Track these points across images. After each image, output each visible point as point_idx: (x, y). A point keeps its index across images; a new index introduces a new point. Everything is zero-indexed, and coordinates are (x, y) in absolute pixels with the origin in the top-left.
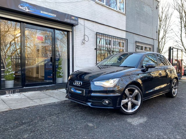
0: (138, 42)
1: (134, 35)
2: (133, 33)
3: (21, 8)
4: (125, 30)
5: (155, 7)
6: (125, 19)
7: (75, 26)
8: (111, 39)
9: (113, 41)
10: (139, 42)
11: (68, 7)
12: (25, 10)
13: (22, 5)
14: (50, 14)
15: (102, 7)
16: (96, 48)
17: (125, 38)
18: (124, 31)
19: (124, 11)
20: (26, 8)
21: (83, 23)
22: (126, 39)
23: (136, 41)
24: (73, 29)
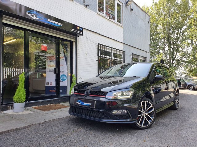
0: (134, 54)
1: (131, 47)
2: (130, 46)
3: (28, 15)
4: (122, 42)
5: (147, 21)
6: (123, 32)
7: (79, 36)
8: (111, 51)
9: (113, 53)
11: (72, 16)
12: (32, 17)
14: (57, 23)
15: (103, 19)
16: (97, 59)
17: (122, 50)
19: (121, 24)
20: (34, 15)
21: (86, 34)
23: (132, 54)
24: (76, 39)
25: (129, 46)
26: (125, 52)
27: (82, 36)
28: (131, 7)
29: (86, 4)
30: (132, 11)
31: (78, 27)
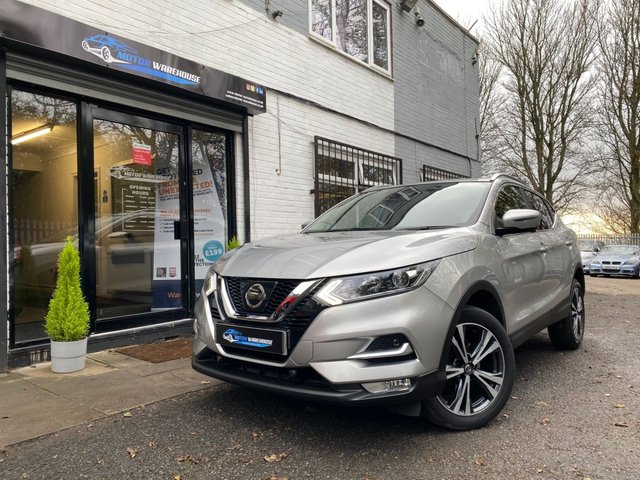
0: (428, 167)
1: (418, 146)
2: (415, 140)
3: (89, 49)
4: (392, 129)
5: (469, 58)
6: (392, 95)
7: (252, 116)
8: (355, 160)
9: (363, 165)
10: (431, 168)
11: (229, 50)
12: (101, 56)
13: (92, 39)
14: (181, 74)
15: (327, 55)
16: (313, 188)
17: (393, 155)
18: (391, 132)
19: (387, 69)
20: (108, 49)
21: (275, 105)
22: (397, 159)
23: (424, 166)
24: (245, 126)
25: (412, 143)
26: (401, 161)
27: (263, 115)
28: (416, 14)
29: (273, 10)
30: (420, 28)
31: (251, 83)
